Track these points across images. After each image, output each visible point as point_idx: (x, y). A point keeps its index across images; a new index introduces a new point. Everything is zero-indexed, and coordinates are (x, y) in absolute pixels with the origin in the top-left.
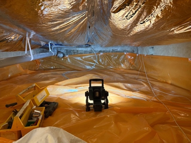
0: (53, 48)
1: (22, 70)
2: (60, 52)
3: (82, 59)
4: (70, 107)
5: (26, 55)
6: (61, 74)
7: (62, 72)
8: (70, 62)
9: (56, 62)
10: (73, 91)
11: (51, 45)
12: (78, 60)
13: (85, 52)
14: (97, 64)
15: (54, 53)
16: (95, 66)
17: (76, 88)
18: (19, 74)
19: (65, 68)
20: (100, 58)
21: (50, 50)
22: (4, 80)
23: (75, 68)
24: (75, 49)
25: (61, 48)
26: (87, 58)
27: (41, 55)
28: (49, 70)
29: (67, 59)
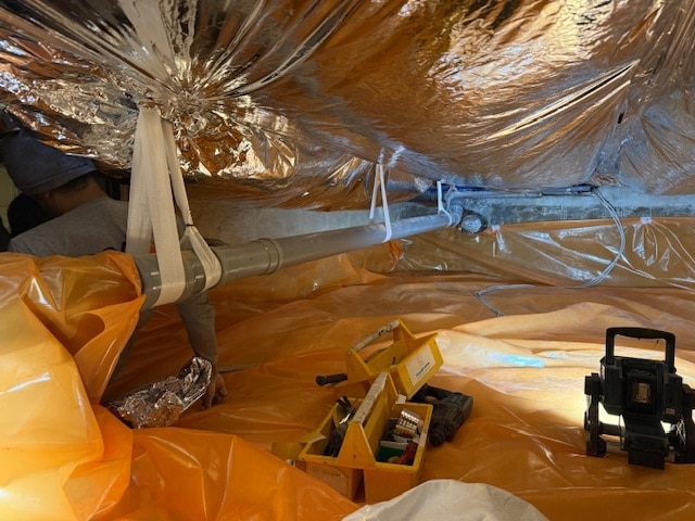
0: (452, 200)
1: (350, 270)
2: (470, 213)
3: (555, 238)
4: (521, 426)
5: (372, 222)
6: (469, 291)
7: (474, 287)
8: (506, 251)
9: (454, 249)
10: (523, 364)
11: (445, 188)
12: (537, 244)
13: (571, 212)
14: (620, 262)
15: (452, 218)
16: (614, 271)
17: (536, 351)
18: (341, 281)
19: (485, 270)
20: (638, 238)
21: (441, 207)
22: (302, 298)
23: (526, 275)
24: (528, 202)
25: (475, 199)
26: (578, 237)
27: (414, 224)
28: (429, 275)
29: (493, 238)
